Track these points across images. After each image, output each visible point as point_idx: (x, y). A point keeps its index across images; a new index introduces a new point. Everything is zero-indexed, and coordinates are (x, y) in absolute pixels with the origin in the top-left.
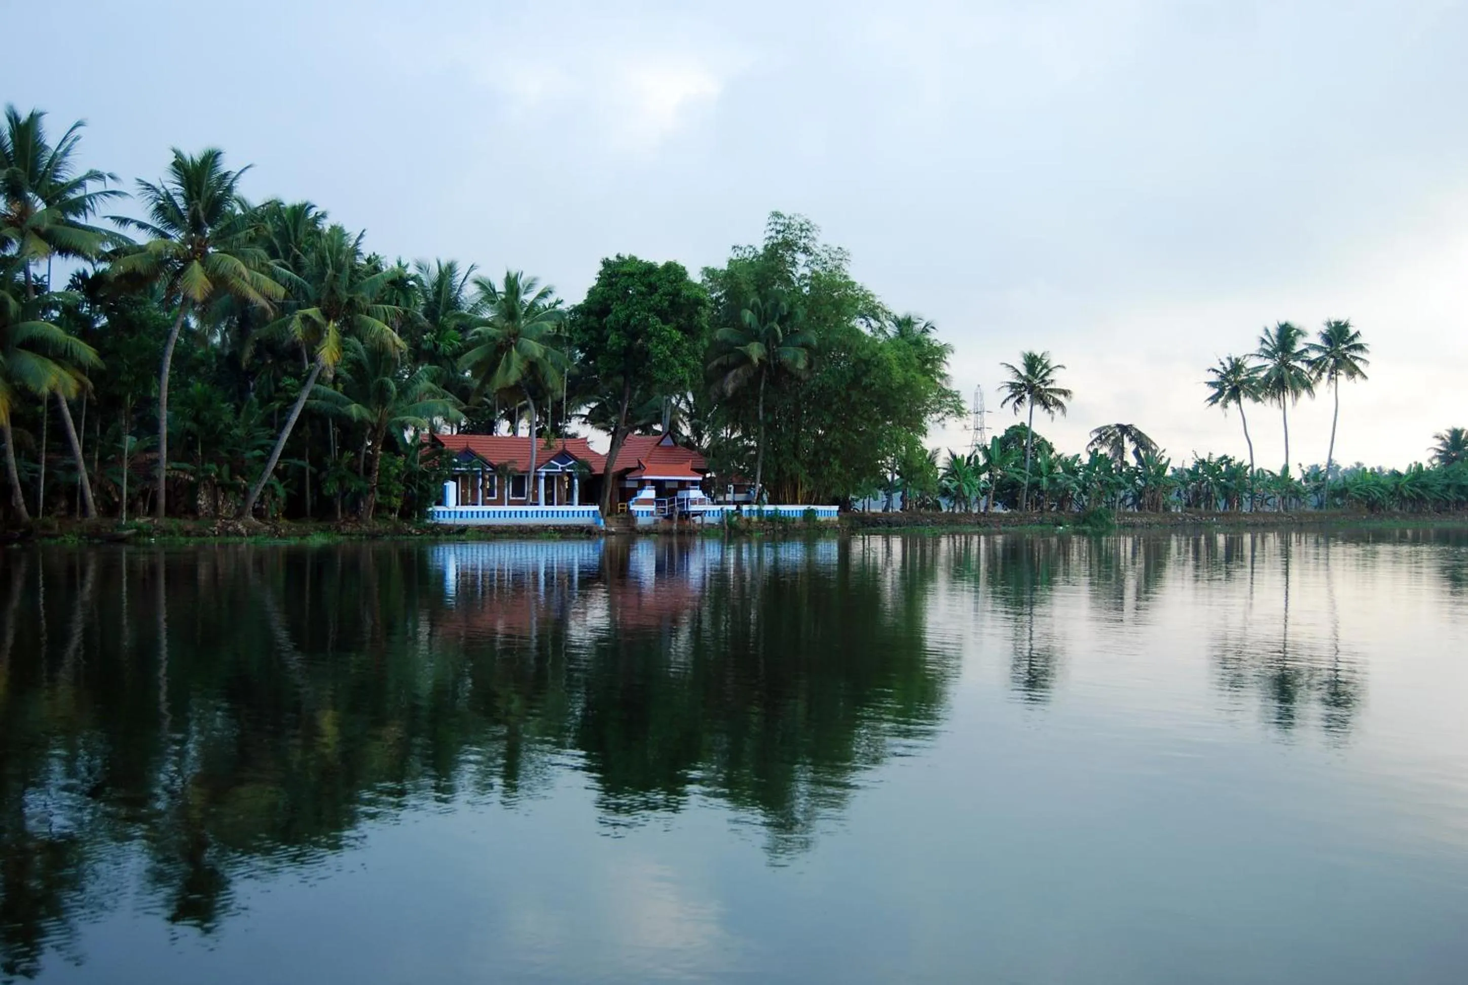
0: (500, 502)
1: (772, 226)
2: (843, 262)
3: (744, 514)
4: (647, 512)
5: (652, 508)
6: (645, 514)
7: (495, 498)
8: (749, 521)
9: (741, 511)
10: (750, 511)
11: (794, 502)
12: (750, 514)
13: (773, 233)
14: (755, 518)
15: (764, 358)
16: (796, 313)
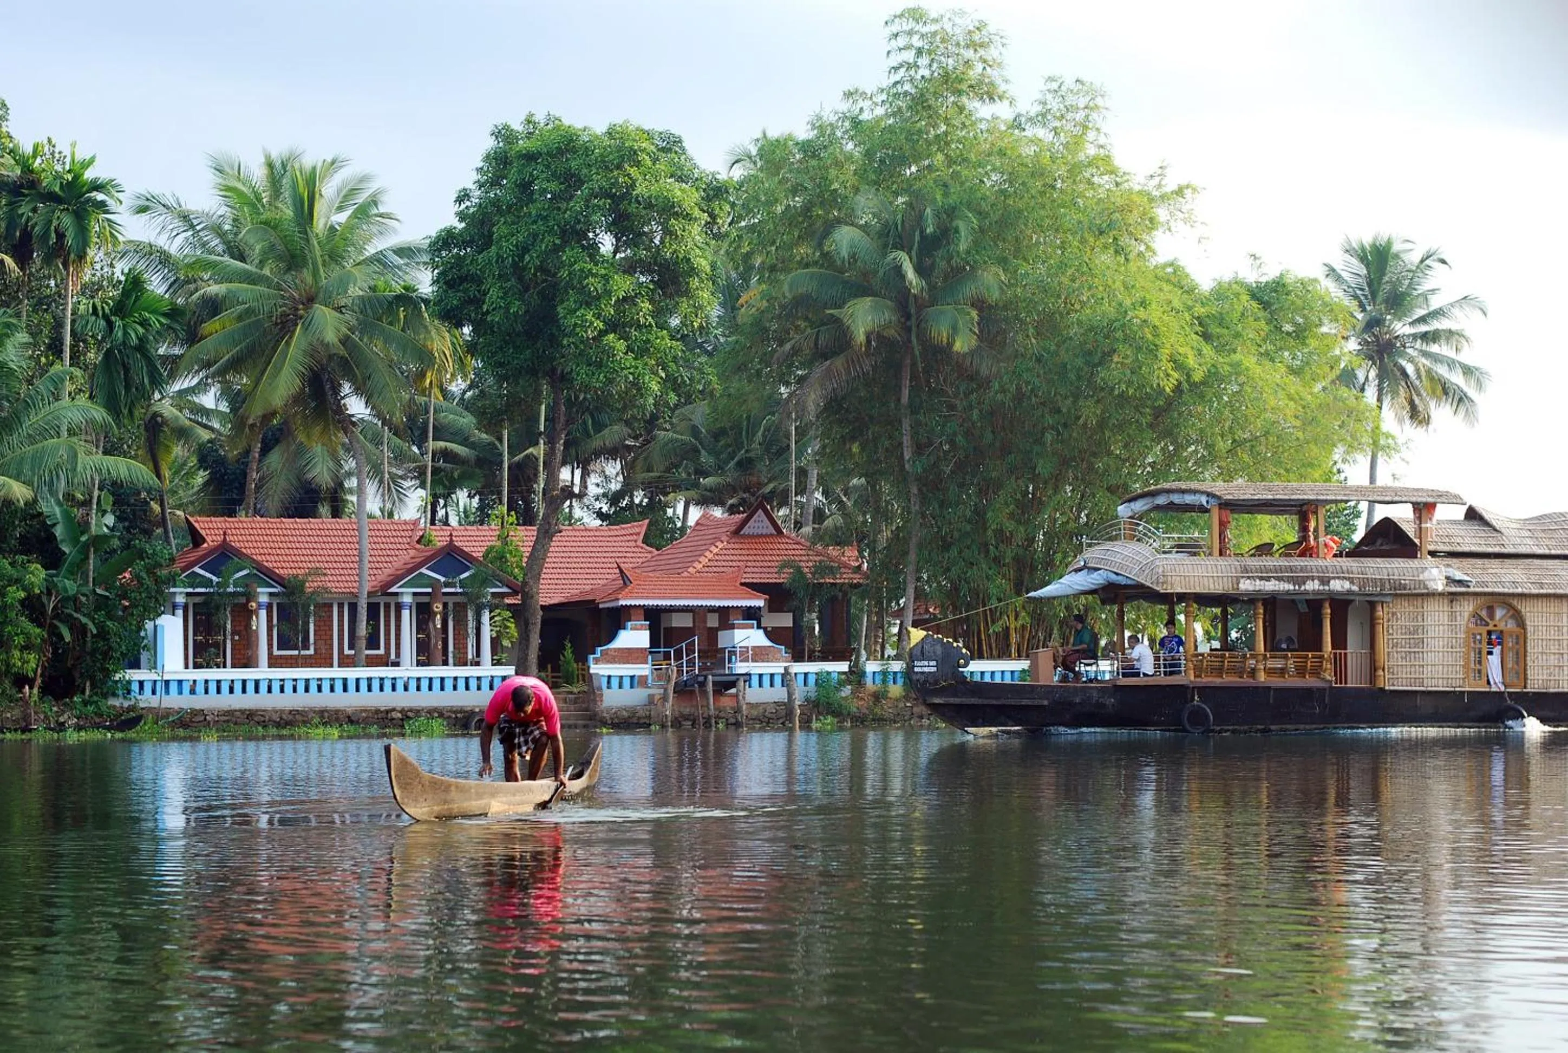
0: (322, 660)
1: (901, 42)
2: (1094, 115)
3: (869, 680)
4: (632, 677)
5: (643, 670)
6: (627, 682)
7: (311, 652)
8: (877, 697)
9: (863, 674)
10: (884, 673)
11: (1003, 654)
12: (884, 681)
13: (909, 56)
14: (896, 690)
15: (891, 333)
16: (957, 231)
